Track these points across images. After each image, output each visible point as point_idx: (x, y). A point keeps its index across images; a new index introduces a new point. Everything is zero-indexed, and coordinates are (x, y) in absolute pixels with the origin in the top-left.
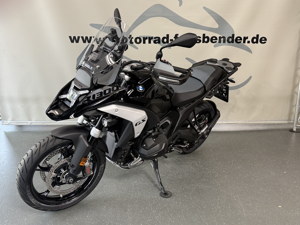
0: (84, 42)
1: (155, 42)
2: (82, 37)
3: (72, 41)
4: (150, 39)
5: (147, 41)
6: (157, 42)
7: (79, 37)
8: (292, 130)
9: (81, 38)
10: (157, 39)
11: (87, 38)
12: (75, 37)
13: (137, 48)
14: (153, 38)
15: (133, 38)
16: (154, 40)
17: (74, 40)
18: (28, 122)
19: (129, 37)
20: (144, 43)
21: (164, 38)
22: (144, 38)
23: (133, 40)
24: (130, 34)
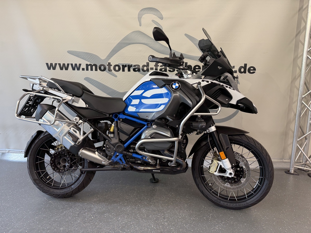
0: (61, 69)
1: (134, 70)
2: (60, 64)
3: (49, 68)
4: (129, 67)
5: (126, 69)
6: (137, 70)
7: (56, 64)
8: (289, 171)
9: (58, 65)
10: (137, 67)
11: (64, 64)
12: (51, 64)
13: (116, 76)
14: (133, 66)
15: (111, 65)
16: (133, 67)
17: (51, 67)
18: (6, 149)
19: (108, 64)
20: (123, 70)
21: (144, 66)
22: (123, 66)
23: (112, 68)
24: (109, 62)
